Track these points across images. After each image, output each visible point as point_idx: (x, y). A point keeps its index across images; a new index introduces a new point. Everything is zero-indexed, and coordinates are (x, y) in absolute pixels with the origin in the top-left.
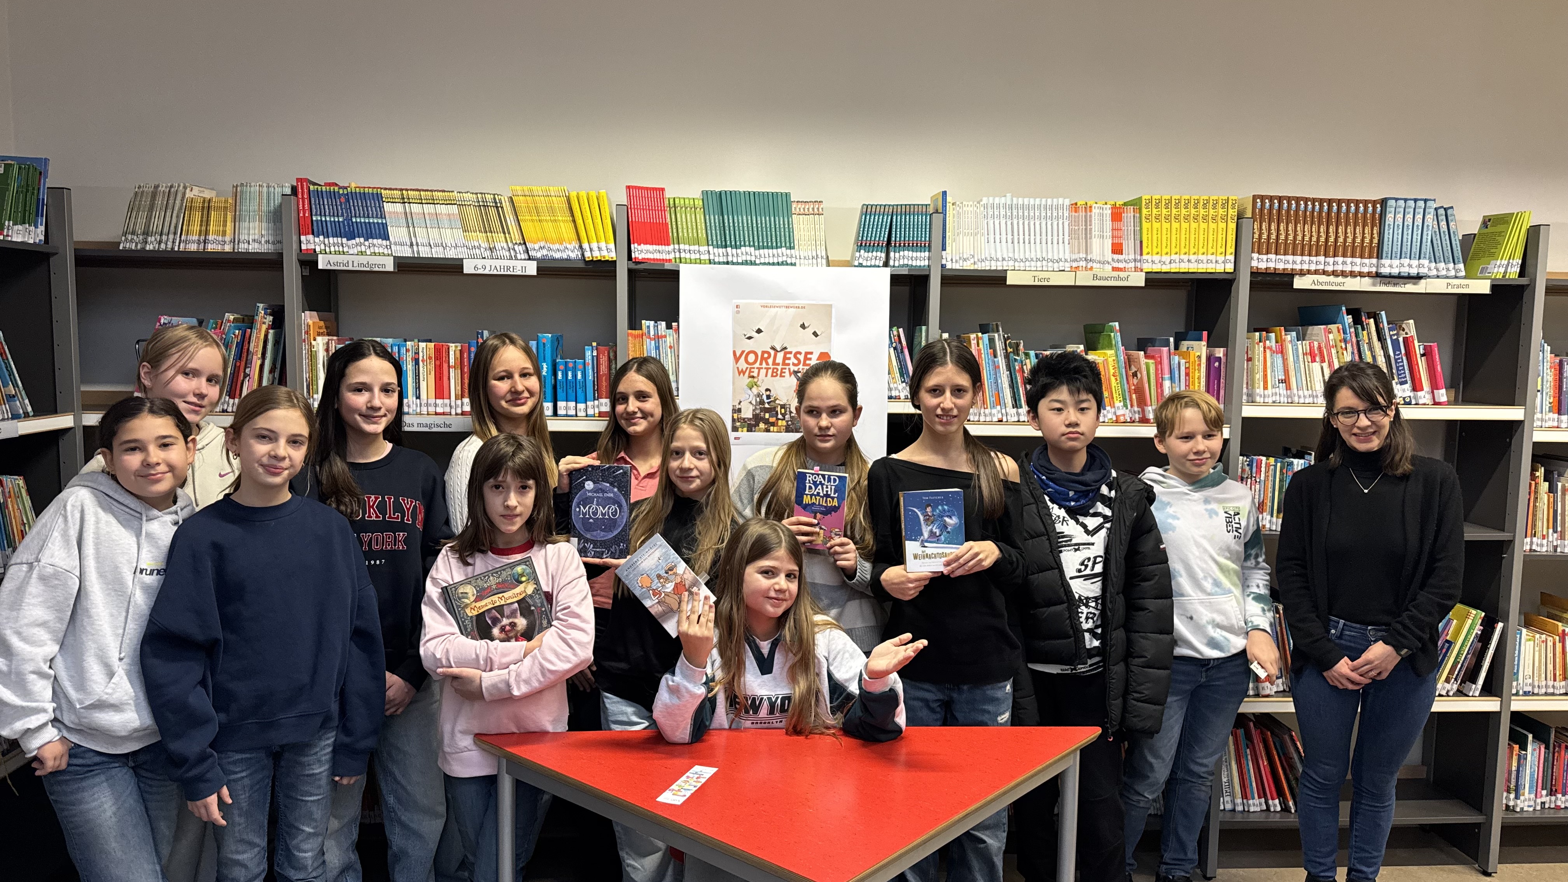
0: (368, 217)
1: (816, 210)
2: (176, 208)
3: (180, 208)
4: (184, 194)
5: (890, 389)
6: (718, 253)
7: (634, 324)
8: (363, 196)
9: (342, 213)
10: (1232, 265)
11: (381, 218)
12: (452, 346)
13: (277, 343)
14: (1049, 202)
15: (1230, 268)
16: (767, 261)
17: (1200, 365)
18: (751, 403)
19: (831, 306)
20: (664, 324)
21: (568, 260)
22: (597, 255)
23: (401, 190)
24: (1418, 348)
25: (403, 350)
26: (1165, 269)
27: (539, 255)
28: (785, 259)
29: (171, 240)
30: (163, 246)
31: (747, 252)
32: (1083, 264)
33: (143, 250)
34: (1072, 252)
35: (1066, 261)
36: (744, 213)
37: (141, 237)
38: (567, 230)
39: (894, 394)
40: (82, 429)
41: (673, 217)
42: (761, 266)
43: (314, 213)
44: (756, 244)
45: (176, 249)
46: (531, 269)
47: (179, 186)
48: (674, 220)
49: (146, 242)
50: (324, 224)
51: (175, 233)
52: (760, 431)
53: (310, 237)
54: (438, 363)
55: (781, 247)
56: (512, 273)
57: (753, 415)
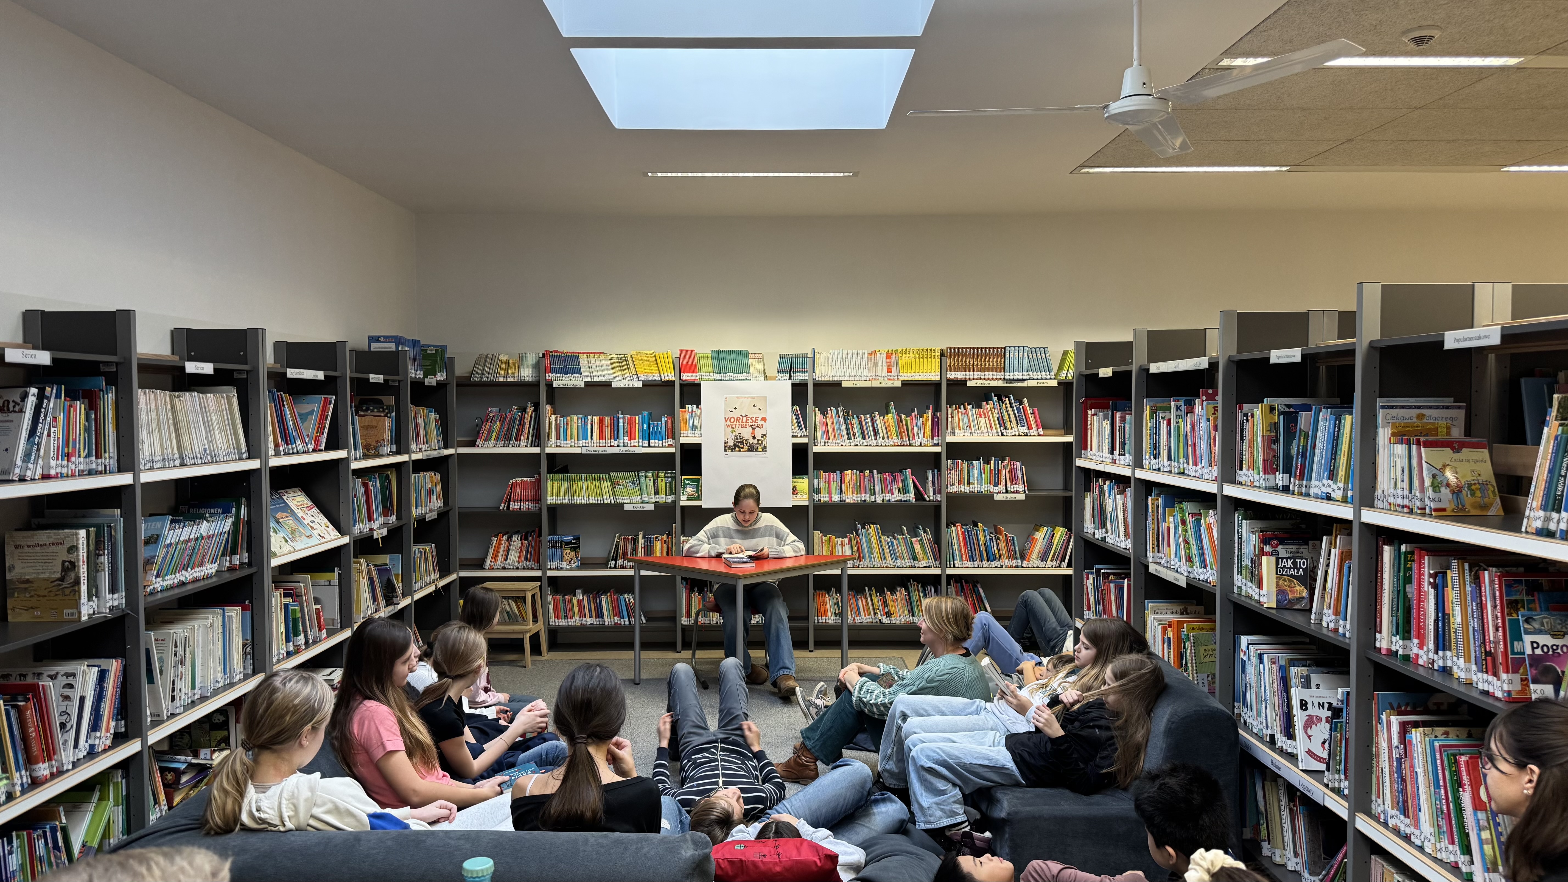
0: (573, 365)
1: (759, 357)
2: (495, 364)
3: (497, 364)
4: (499, 358)
6: (717, 376)
7: (682, 406)
8: (571, 356)
9: (563, 364)
11: (579, 365)
12: (606, 418)
13: (535, 418)
15: (938, 378)
16: (739, 379)
17: (928, 420)
18: (732, 439)
19: (766, 397)
20: (695, 406)
21: (655, 381)
22: (667, 379)
23: (587, 353)
24: (1029, 411)
25: (586, 420)
26: (910, 379)
27: (643, 379)
28: (746, 378)
29: (493, 376)
30: (489, 379)
31: (730, 375)
32: (875, 378)
33: (481, 380)
34: (871, 373)
35: (867, 376)
36: (729, 359)
37: (480, 375)
38: (654, 368)
39: (795, 434)
41: (699, 361)
42: (736, 381)
43: (551, 364)
44: (734, 372)
45: (495, 380)
46: (640, 385)
47: (497, 354)
48: (699, 363)
49: (482, 377)
50: (554, 368)
51: (494, 374)
52: (736, 451)
53: (550, 375)
54: (601, 424)
55: (744, 373)
56: (632, 387)
57: (733, 444)
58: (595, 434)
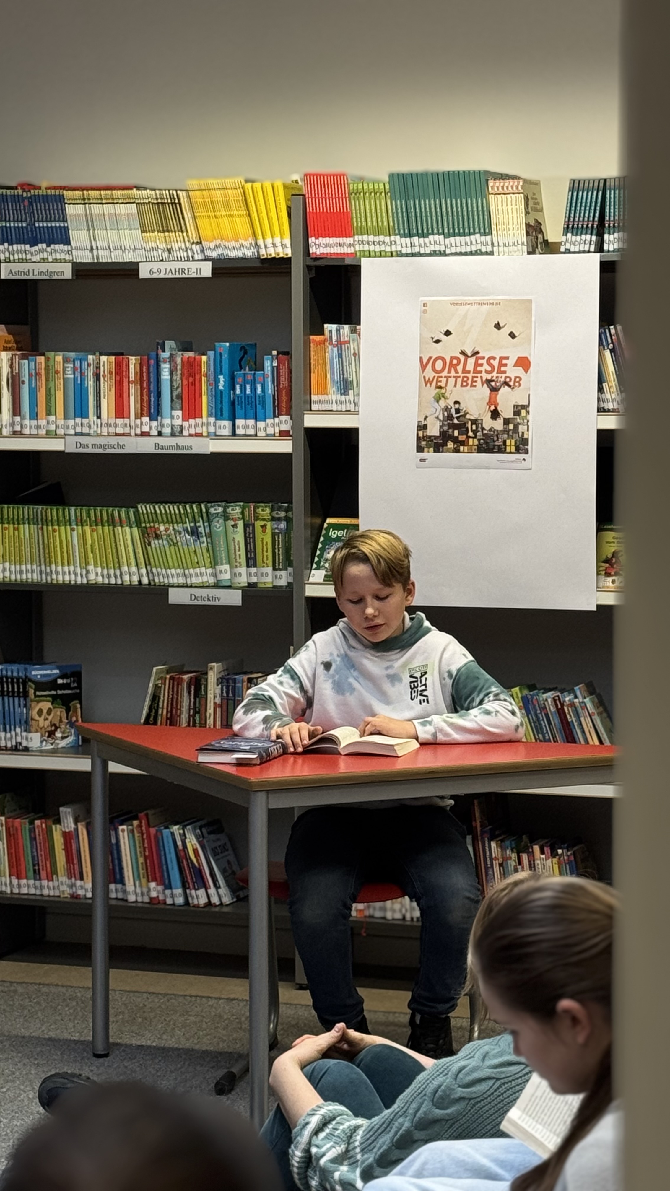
1: (515, 188)
7: (312, 327)
8: (46, 198)
12: (133, 360)
16: (457, 251)
18: (437, 418)
19: (530, 301)
22: (272, 252)
25: (84, 365)
27: (214, 255)
28: (479, 247)
31: (435, 241)
36: (432, 196)
38: (242, 225)
41: (357, 204)
42: (450, 258)
44: (446, 231)
46: (206, 270)
48: (358, 207)
52: (448, 451)
54: (118, 378)
55: (474, 233)
56: (187, 276)
57: (440, 432)
58: (104, 403)
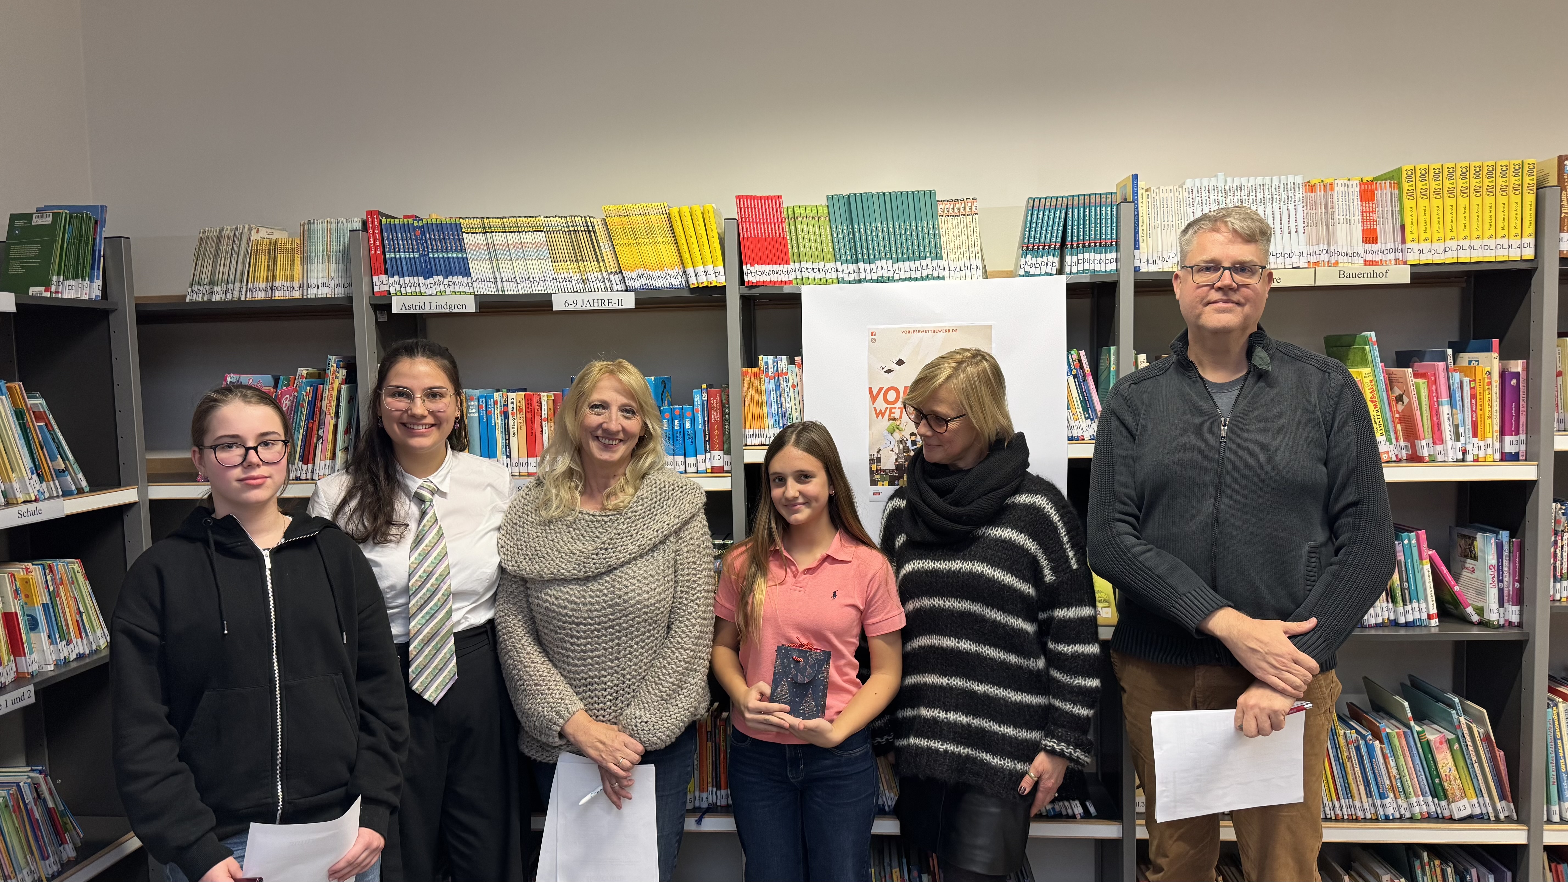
0: (447, 251)
1: (968, 209)
2: (242, 253)
3: (246, 253)
4: (250, 236)
5: (1070, 428)
6: (847, 270)
7: (750, 360)
8: (441, 227)
9: (418, 248)
10: (1533, 250)
11: (461, 251)
12: (545, 396)
13: (351, 399)
14: (1275, 180)
15: (1528, 254)
16: (908, 276)
17: (1490, 383)
18: (892, 450)
19: (990, 327)
20: (784, 358)
21: (671, 288)
22: (704, 281)
23: (482, 218)
25: (491, 402)
26: (1438, 259)
27: (637, 284)
28: (930, 272)
29: (237, 289)
30: (229, 296)
31: (883, 267)
32: (1325, 258)
33: (210, 302)
34: (1310, 243)
35: (1301, 254)
36: (878, 217)
37: (207, 287)
38: (668, 253)
39: (1075, 433)
40: (148, 503)
41: (793, 229)
42: (901, 284)
43: (387, 250)
44: (894, 256)
45: (243, 298)
46: (629, 301)
47: (244, 228)
48: (793, 233)
49: (212, 293)
50: (399, 261)
51: (241, 281)
53: (384, 278)
54: (529, 415)
56: (607, 308)
57: (895, 465)
58: (514, 441)
